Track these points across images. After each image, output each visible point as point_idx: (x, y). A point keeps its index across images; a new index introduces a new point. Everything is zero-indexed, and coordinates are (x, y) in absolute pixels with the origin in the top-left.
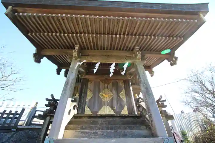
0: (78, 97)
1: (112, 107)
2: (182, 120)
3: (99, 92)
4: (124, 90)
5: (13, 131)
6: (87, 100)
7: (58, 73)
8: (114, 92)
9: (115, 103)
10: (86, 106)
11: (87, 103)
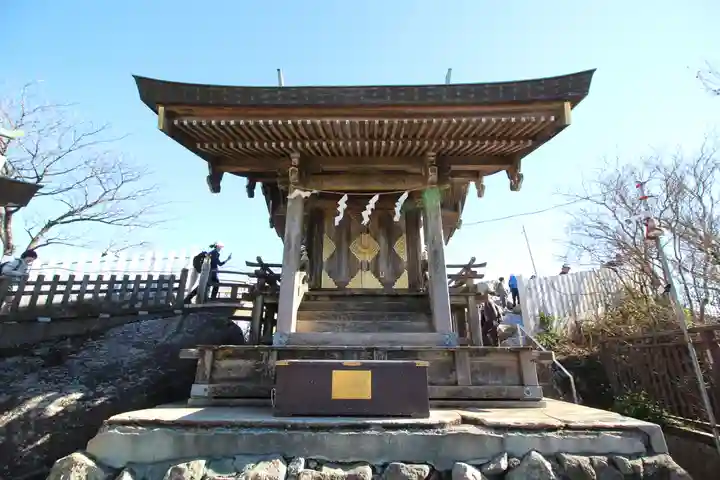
0: (307, 258)
1: (376, 274)
2: (554, 289)
3: (349, 240)
4: (404, 235)
5: (178, 314)
6: (325, 259)
7: (251, 195)
8: (383, 240)
9: (383, 266)
10: (324, 272)
11: (325, 266)
